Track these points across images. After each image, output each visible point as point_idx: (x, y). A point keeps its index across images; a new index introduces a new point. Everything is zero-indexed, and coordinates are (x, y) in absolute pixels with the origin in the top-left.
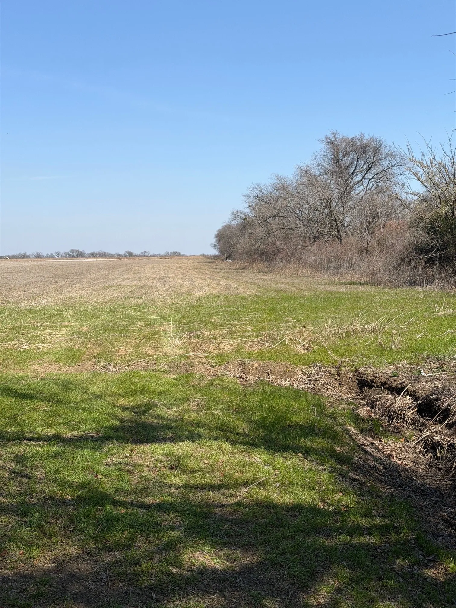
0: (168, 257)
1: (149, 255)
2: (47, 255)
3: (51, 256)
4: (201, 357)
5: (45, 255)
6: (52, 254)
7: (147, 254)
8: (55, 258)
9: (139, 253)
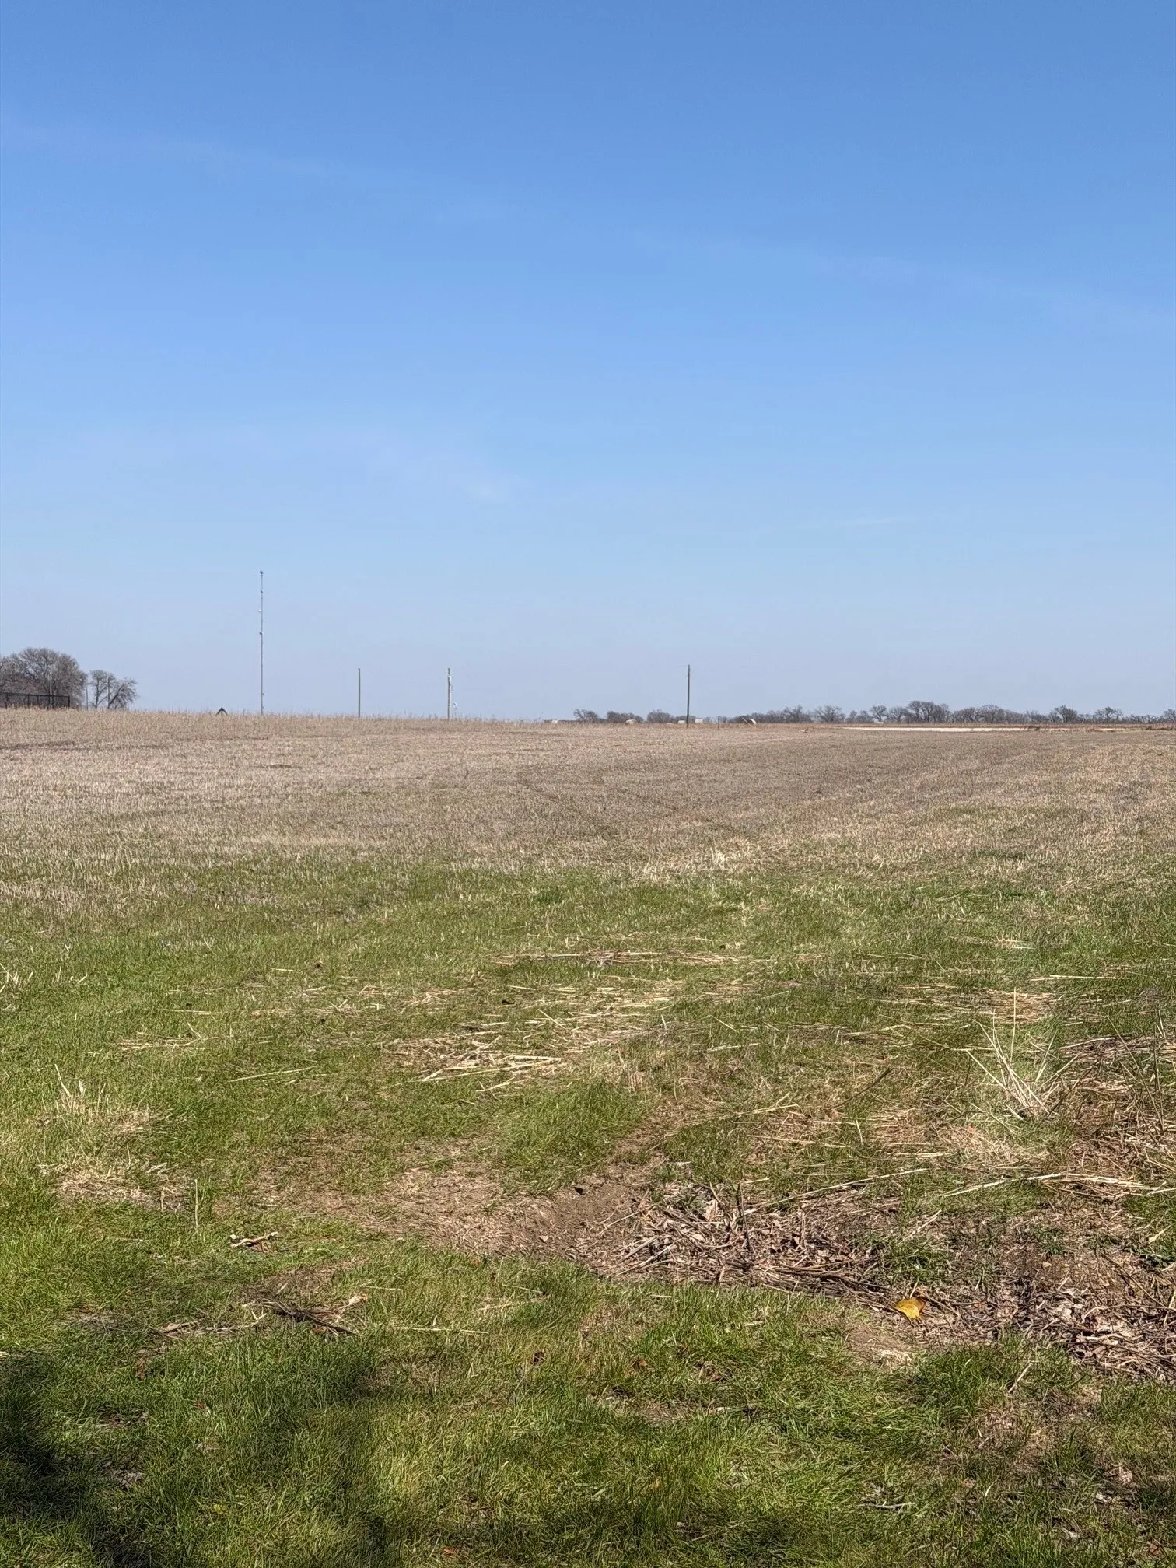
0: (1170, 726)
1: (1121, 718)
2: (853, 713)
3: (862, 717)
4: (1106, 1201)
5: (847, 715)
6: (865, 712)
7: (1113, 716)
8: (872, 722)
9: (1092, 713)
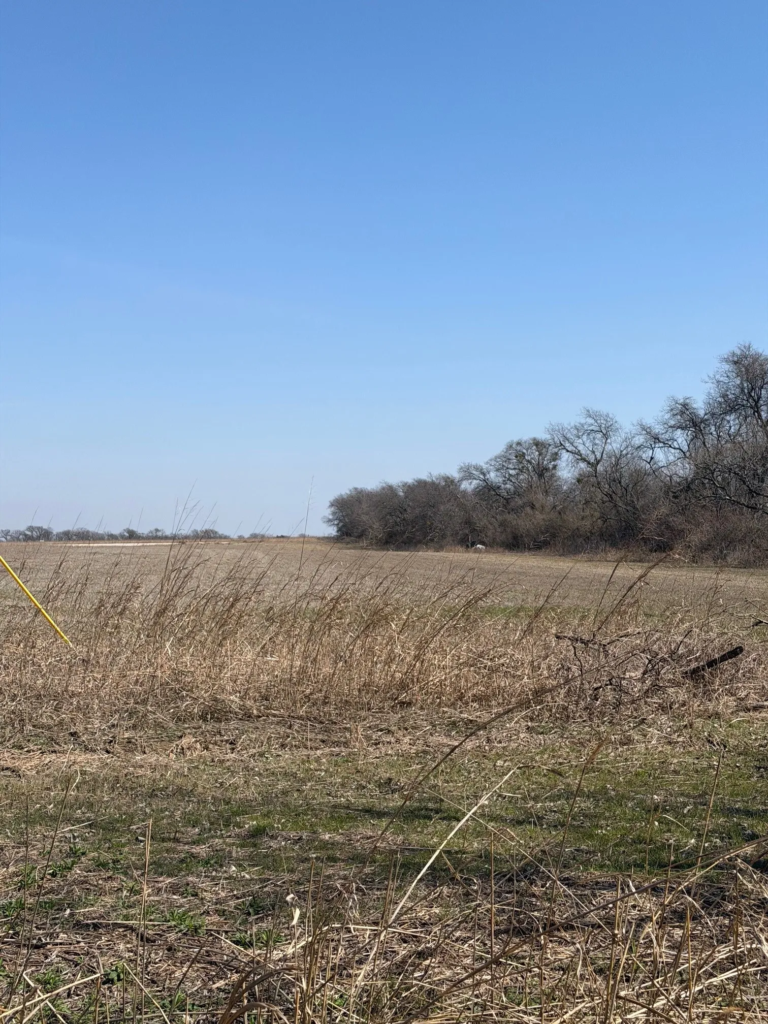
7: (159, 534)
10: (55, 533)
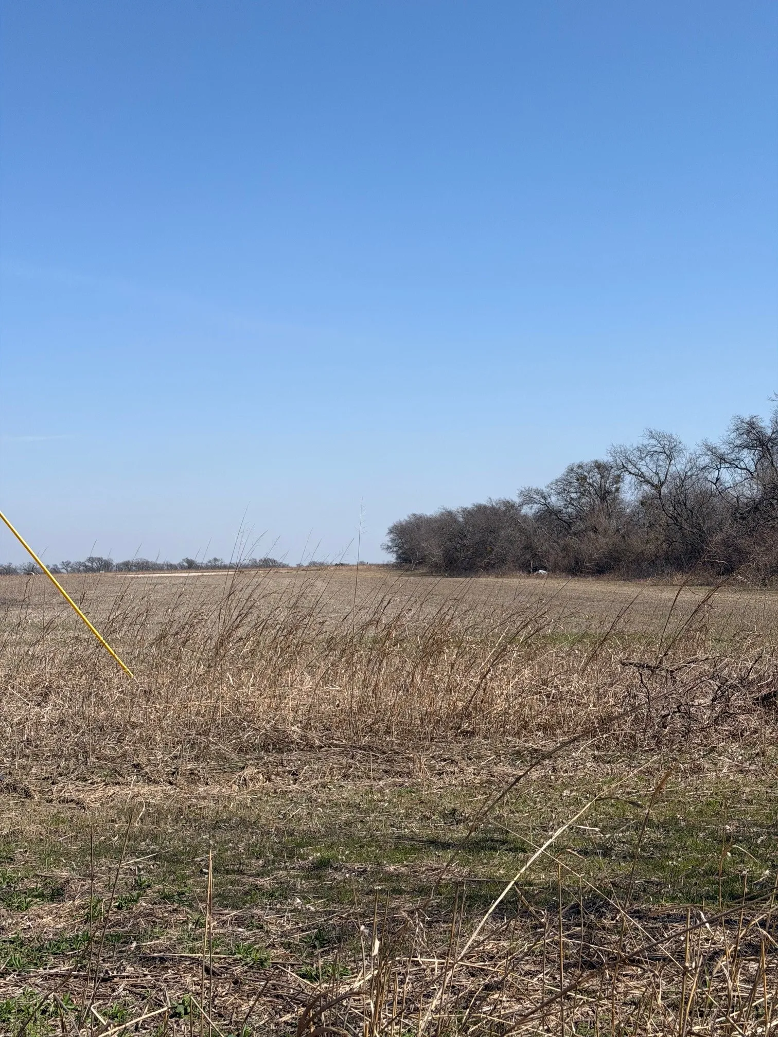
3: (54, 569)
6: (56, 565)
9: (205, 562)
10: (114, 564)
